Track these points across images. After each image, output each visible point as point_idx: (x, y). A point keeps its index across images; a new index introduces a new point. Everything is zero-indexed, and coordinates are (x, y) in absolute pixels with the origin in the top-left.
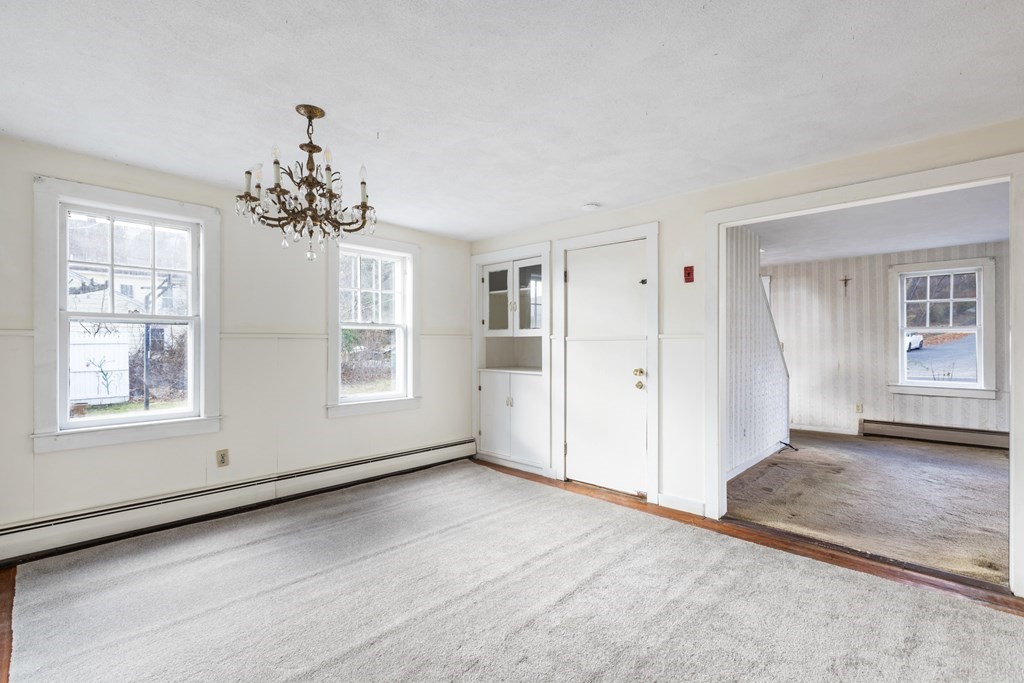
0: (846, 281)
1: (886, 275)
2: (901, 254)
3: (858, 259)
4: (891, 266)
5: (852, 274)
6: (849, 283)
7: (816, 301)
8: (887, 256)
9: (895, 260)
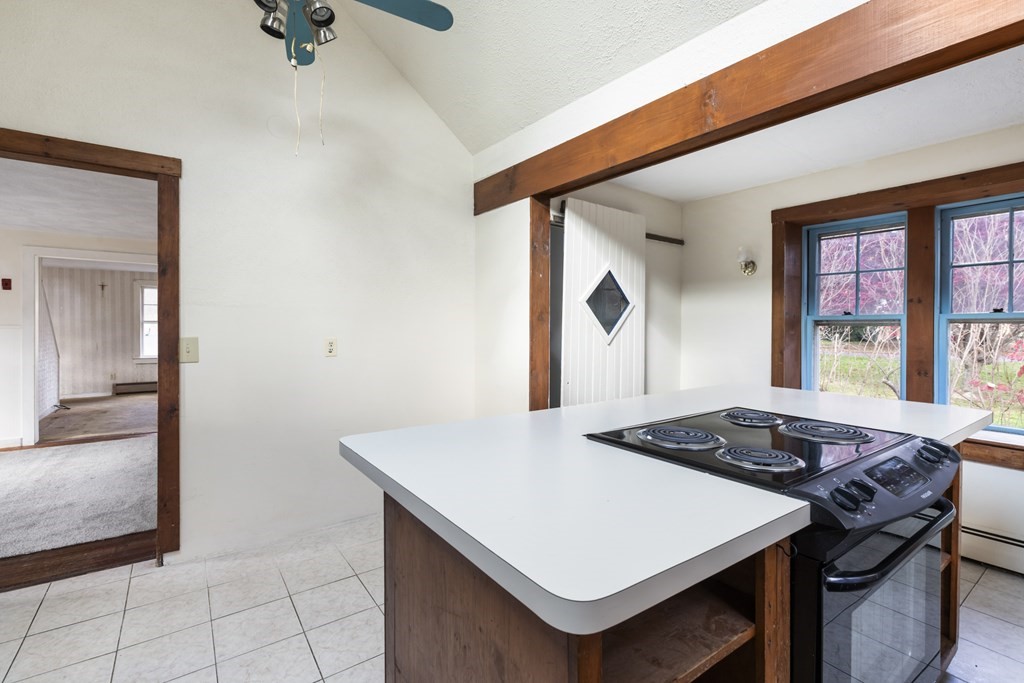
0: (103, 286)
1: (132, 285)
2: (142, 273)
3: (112, 272)
4: (135, 280)
5: (107, 282)
6: (106, 288)
7: (78, 299)
8: (133, 273)
9: (137, 277)
